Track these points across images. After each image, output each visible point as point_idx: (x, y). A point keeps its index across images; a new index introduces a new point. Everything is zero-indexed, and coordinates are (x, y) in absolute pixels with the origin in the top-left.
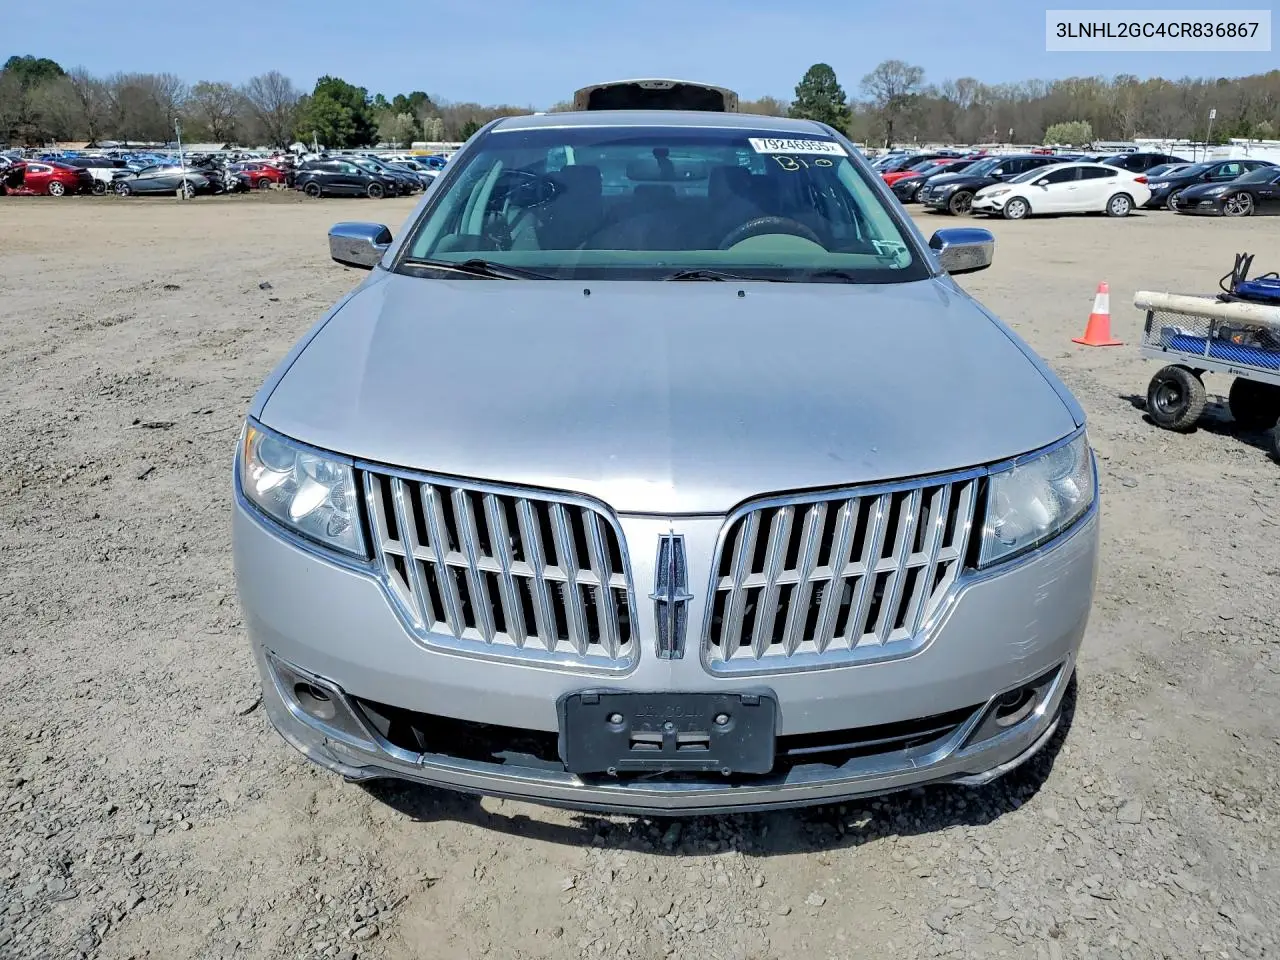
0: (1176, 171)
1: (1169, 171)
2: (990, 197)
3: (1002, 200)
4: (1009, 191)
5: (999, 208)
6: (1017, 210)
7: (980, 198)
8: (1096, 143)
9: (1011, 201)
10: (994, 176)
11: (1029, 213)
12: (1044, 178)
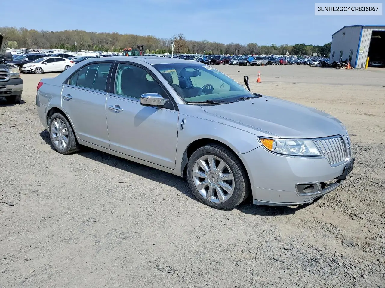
0: (74, 59)
1: (72, 59)
2: (29, 67)
3: (34, 68)
4: (35, 65)
5: (33, 71)
6: (39, 71)
7: (25, 68)
8: (39, 50)
9: (37, 68)
10: (25, 60)
11: (43, 72)
12: (45, 61)
